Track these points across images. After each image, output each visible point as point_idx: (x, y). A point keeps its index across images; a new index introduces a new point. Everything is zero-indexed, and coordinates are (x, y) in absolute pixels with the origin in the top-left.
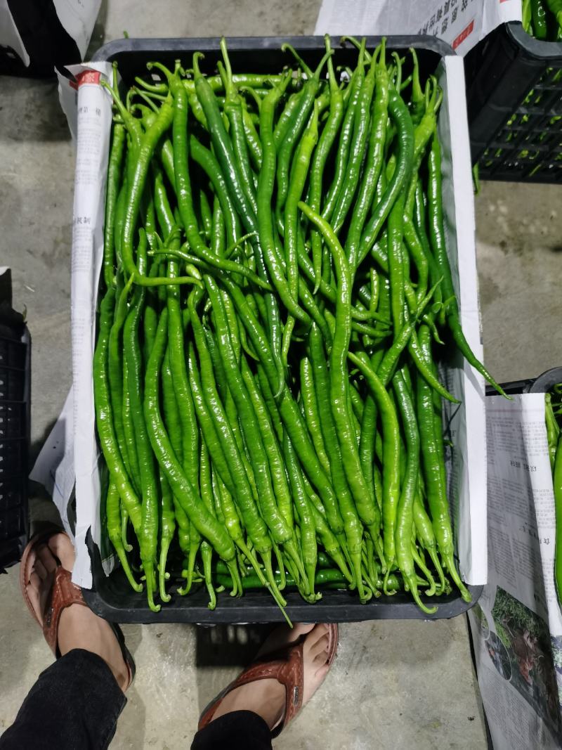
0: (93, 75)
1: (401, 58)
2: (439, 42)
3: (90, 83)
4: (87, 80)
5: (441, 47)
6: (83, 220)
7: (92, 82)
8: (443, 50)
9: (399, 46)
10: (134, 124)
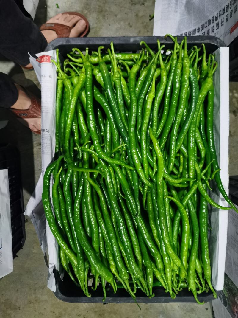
0: (47, 57)
1: (198, 48)
2: (218, 40)
3: (45, 62)
4: (44, 61)
5: (219, 43)
6: (46, 131)
7: (47, 62)
8: (219, 44)
9: (197, 42)
10: (68, 83)
